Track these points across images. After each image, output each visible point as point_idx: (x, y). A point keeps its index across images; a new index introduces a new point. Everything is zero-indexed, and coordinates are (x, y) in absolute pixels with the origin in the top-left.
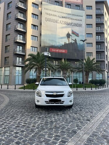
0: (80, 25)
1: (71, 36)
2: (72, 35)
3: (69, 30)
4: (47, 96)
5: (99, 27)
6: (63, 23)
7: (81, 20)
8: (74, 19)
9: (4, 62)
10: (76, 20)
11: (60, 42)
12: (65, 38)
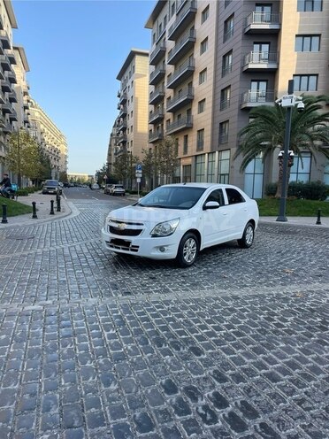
4: (112, 230)
9: (217, 137)
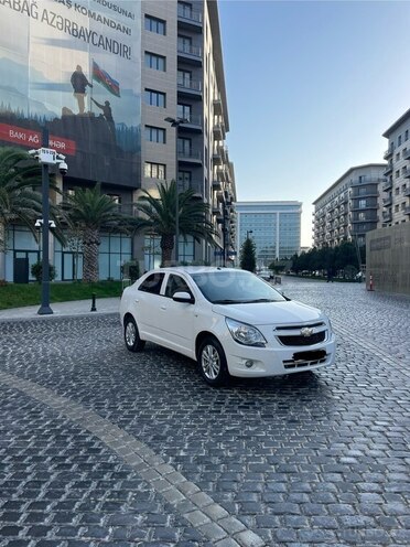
0: (123, 51)
1: (91, 86)
2: (95, 82)
3: (82, 60)
5: (187, 75)
6: (54, 23)
7: (127, 31)
8: (99, 19)
10: (109, 23)
11: (46, 104)
12: (64, 90)
